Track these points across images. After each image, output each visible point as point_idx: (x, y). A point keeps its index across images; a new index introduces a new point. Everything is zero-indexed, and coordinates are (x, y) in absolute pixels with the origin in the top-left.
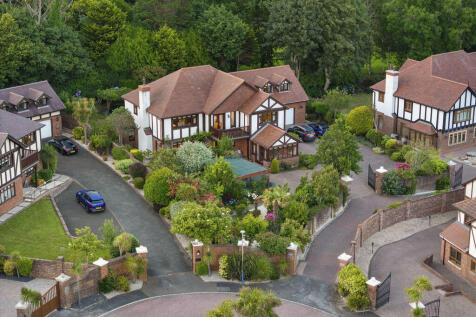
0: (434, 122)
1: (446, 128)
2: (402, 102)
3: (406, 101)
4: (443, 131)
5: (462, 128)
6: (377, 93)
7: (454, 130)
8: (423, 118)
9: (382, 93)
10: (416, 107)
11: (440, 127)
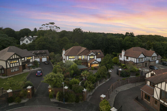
0: (134, 61)
1: (137, 62)
2: (126, 57)
3: (127, 57)
4: (136, 63)
5: (141, 63)
6: (120, 56)
7: (139, 63)
8: (131, 60)
9: (121, 56)
10: (129, 58)
11: (135, 62)
